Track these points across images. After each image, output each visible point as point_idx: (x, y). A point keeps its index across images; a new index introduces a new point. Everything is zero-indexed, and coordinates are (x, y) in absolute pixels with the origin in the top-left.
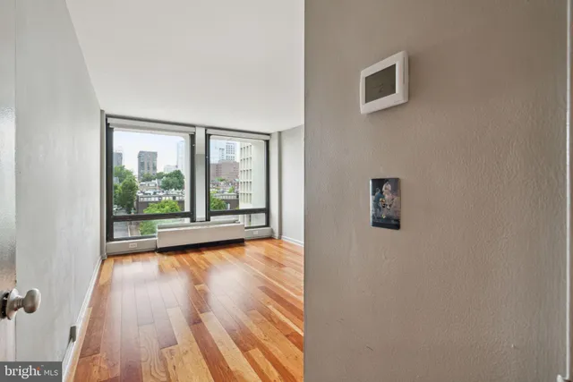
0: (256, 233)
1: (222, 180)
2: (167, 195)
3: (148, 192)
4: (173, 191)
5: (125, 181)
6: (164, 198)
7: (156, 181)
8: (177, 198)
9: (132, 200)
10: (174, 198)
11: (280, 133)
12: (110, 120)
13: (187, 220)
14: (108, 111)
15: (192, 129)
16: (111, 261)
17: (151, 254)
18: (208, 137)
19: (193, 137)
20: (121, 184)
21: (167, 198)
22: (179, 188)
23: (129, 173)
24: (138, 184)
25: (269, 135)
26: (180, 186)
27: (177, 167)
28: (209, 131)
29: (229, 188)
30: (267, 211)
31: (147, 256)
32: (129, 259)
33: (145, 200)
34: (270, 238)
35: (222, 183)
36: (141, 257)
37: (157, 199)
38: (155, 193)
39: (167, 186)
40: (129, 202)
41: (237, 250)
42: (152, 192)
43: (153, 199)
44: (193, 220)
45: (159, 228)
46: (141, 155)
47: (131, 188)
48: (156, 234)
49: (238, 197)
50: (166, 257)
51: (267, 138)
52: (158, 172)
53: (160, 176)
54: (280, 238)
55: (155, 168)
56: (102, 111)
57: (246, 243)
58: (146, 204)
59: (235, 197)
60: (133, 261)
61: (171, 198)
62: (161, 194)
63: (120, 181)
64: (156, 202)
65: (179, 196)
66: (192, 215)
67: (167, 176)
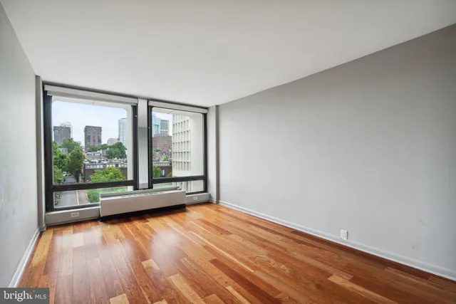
0: (196, 198)
1: (157, 151)
2: (111, 163)
3: (93, 161)
4: (115, 160)
5: (73, 151)
6: (108, 166)
7: (101, 152)
8: (120, 166)
9: (80, 167)
10: (117, 165)
11: (217, 106)
12: (47, 88)
13: (130, 188)
14: (44, 78)
15: (134, 101)
16: (51, 232)
17: (93, 223)
18: (150, 108)
19: (135, 108)
20: (70, 154)
21: (111, 166)
22: (121, 157)
23: (77, 144)
24: (84, 154)
25: (206, 108)
26: (123, 155)
27: (119, 139)
28: (151, 103)
29: (164, 157)
30: (205, 178)
31: (89, 225)
32: (71, 229)
33: (91, 167)
34: (208, 202)
35: (158, 153)
36: (83, 226)
37: (102, 167)
38: (100, 162)
39: (110, 156)
40: (77, 170)
41: (179, 216)
42: (97, 161)
43: (98, 167)
44: (136, 188)
45: (102, 197)
46: (87, 129)
47: (78, 157)
48: (100, 203)
49: (171, 164)
50: (109, 227)
51: (205, 111)
52: (102, 144)
53: (104, 147)
54: (218, 202)
55: (100, 141)
56: (37, 77)
57: (187, 208)
58: (93, 171)
59: (169, 165)
60: (75, 232)
61: (114, 165)
62: (105, 162)
63: (69, 152)
64: (101, 169)
65: (121, 164)
66: (135, 183)
67: (110, 147)
